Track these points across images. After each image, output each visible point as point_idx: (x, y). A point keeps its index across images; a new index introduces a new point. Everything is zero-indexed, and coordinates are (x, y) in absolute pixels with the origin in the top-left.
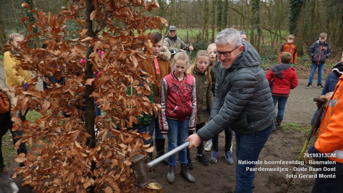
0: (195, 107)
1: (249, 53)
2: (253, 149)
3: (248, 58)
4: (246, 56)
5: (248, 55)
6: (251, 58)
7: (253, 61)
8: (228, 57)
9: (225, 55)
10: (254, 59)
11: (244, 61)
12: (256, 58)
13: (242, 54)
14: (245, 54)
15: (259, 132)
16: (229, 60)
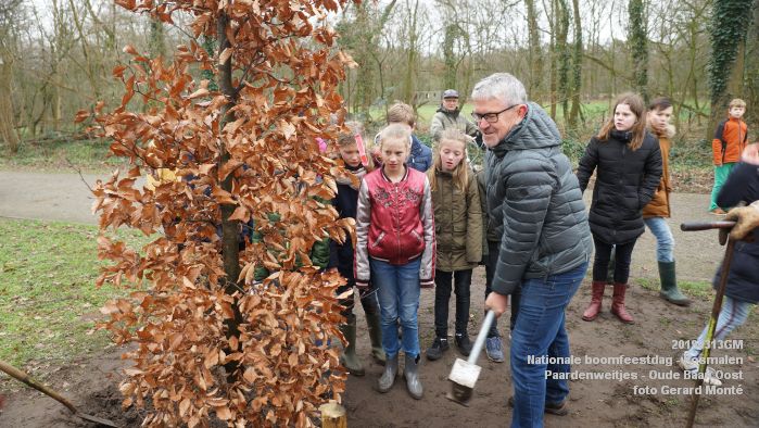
0: (429, 238)
1: (535, 121)
2: (545, 308)
3: (531, 131)
4: (528, 127)
5: (533, 126)
6: (538, 132)
7: (542, 136)
8: (495, 125)
9: (489, 120)
10: (545, 134)
11: (523, 137)
12: (549, 133)
13: (521, 124)
14: (525, 124)
15: (558, 275)
16: (496, 130)
